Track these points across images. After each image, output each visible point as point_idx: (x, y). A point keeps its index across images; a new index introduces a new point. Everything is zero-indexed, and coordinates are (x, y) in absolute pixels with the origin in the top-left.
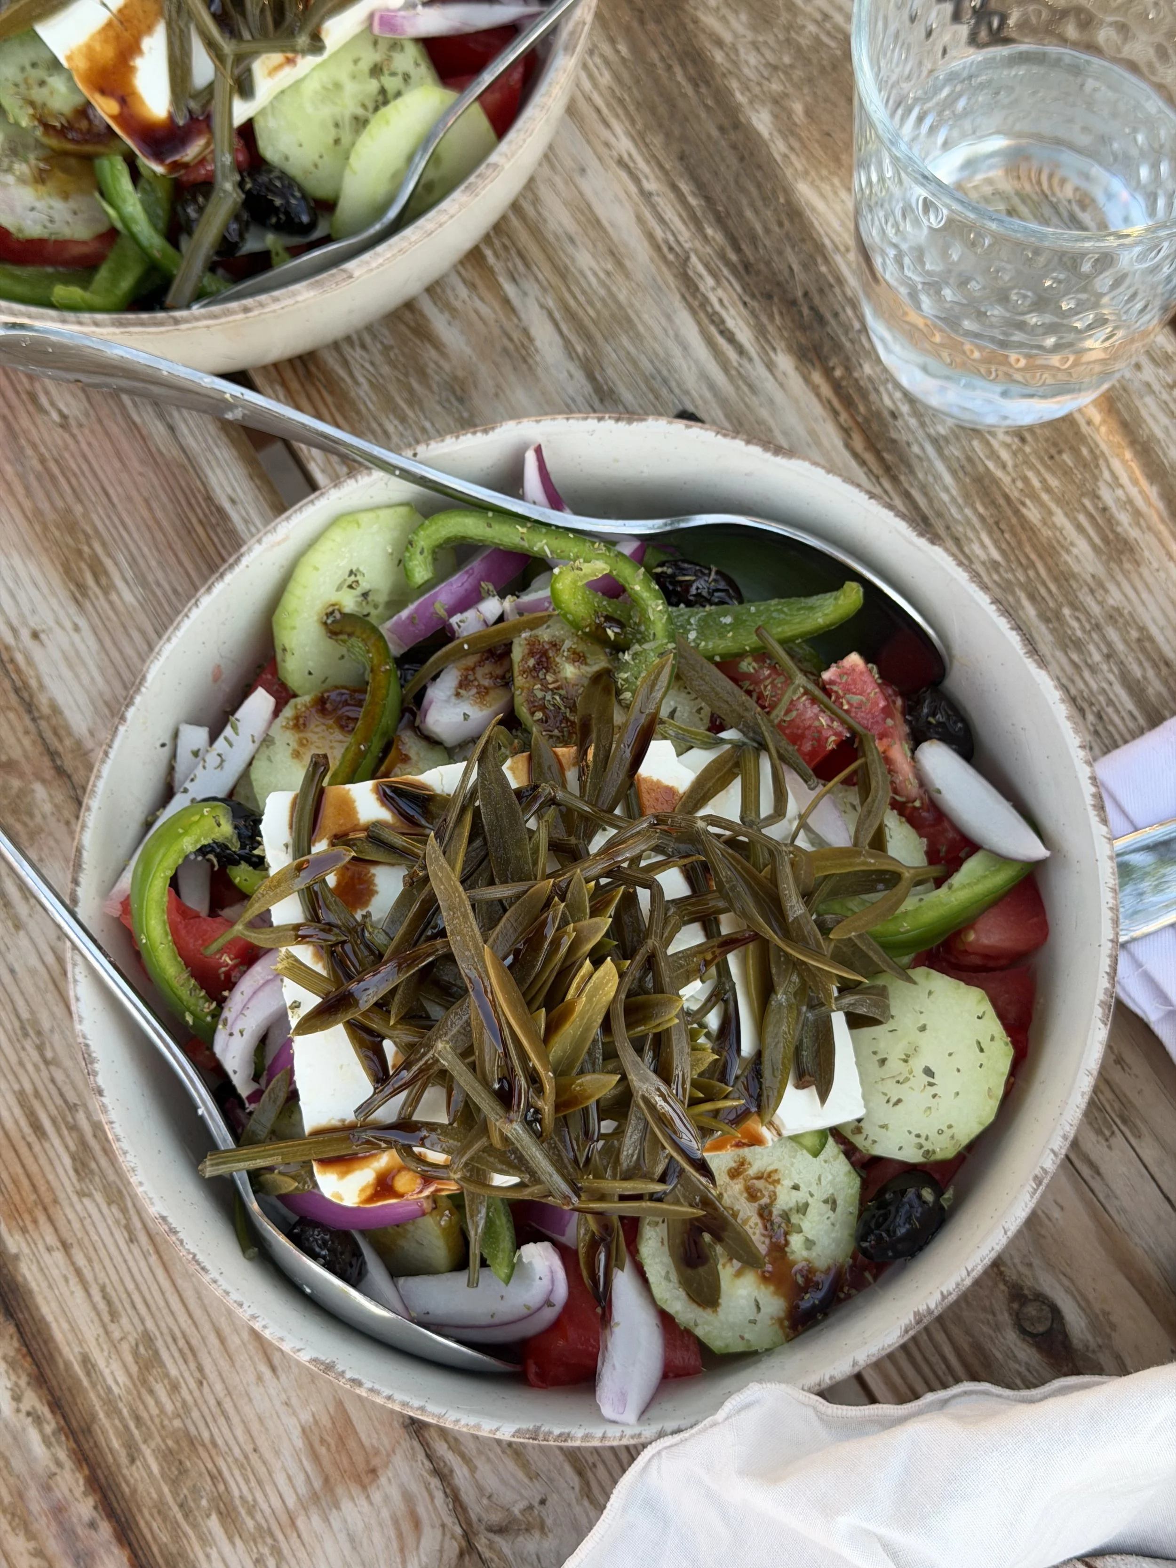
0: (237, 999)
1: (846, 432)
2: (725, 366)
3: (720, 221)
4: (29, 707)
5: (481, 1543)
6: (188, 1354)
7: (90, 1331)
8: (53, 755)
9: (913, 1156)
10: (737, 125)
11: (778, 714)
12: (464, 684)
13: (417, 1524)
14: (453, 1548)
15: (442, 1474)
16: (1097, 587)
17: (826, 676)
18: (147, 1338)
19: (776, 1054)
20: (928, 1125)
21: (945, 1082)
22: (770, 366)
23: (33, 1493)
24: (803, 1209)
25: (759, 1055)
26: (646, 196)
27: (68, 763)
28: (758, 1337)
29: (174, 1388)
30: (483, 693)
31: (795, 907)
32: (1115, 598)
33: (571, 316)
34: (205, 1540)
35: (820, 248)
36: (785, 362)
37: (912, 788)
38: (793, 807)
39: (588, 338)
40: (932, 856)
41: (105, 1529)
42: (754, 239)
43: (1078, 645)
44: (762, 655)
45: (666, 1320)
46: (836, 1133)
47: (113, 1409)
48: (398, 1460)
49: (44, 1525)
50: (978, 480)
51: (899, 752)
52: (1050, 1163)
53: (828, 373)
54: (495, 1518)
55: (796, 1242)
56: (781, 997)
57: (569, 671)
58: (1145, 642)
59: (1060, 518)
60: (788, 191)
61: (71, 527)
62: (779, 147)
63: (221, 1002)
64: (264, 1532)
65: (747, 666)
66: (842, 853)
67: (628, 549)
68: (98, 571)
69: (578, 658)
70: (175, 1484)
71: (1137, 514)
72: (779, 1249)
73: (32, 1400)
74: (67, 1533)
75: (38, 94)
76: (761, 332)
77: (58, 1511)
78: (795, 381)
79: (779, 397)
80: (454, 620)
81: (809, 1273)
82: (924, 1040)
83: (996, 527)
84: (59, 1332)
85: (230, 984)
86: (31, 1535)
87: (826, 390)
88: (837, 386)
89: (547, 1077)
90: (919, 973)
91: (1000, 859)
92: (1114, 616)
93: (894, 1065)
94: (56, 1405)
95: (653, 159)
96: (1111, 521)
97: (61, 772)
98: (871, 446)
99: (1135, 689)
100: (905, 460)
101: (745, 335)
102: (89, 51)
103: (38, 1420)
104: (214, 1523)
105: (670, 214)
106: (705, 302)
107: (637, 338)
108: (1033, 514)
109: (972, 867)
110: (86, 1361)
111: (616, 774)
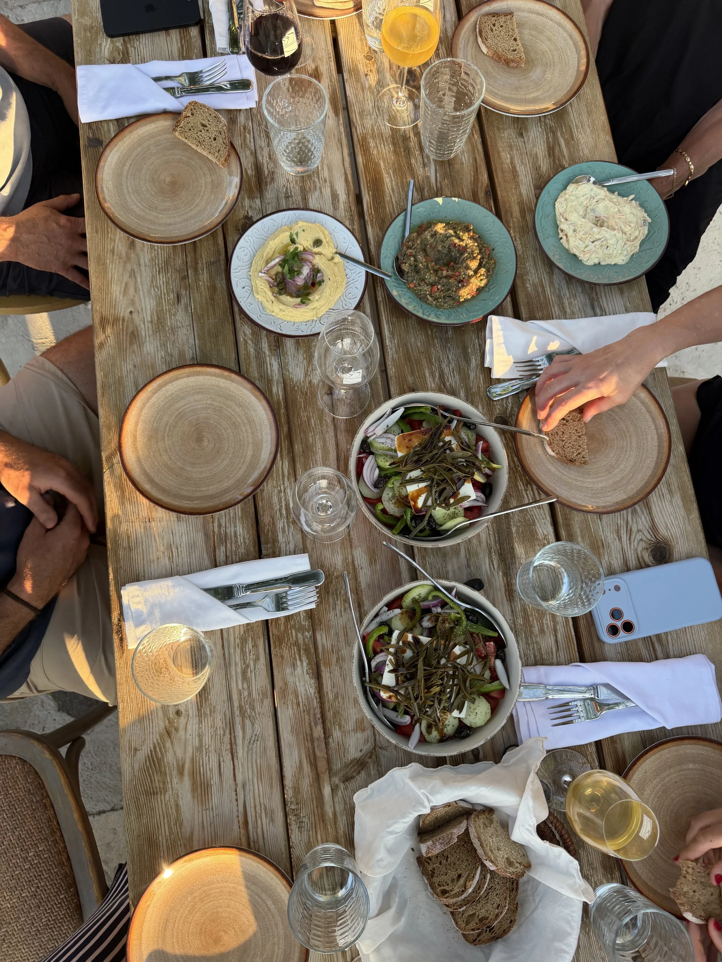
0: (377, 656)
1: (506, 590)
2: (490, 570)
3: (500, 544)
4: (356, 580)
5: (377, 749)
6: (343, 698)
7: (329, 688)
8: (357, 590)
9: (468, 724)
10: (509, 528)
11: (477, 647)
12: (430, 619)
13: (368, 741)
14: (372, 747)
15: (375, 735)
16: (536, 636)
17: (487, 643)
18: (338, 693)
19: (456, 704)
20: (473, 721)
21: (479, 716)
22: (498, 573)
23: (312, 710)
24: (449, 725)
25: (453, 703)
26: (489, 534)
27: (359, 592)
28: (434, 741)
29: (339, 703)
30: (432, 621)
31: (468, 684)
32: (538, 639)
33: (468, 550)
34: (335, 729)
35: (514, 556)
36: (501, 574)
37: (492, 665)
38: (474, 663)
39: (470, 555)
40: (491, 677)
41: (321, 721)
42: (504, 549)
43: (529, 645)
44: (478, 634)
45: (421, 733)
46: (459, 718)
47: (328, 702)
48: (369, 730)
49: (312, 715)
50: (524, 609)
51: (493, 659)
52: (489, 738)
53: (507, 579)
54: (380, 746)
55: (445, 729)
56: (460, 696)
57: (447, 625)
58: (540, 649)
59: (535, 622)
60: (513, 544)
61: (374, 552)
62: (515, 535)
63: (375, 656)
64: (344, 732)
65: (475, 635)
66: (478, 675)
67: (463, 609)
68: (375, 561)
69: (449, 623)
70: (334, 718)
71: (548, 626)
72: (443, 730)
73: (317, 695)
74: (315, 718)
75: (401, 490)
76: (499, 566)
77: (315, 715)
78: (501, 578)
79: (497, 580)
80: (433, 609)
81: (446, 735)
82: (478, 708)
83: (524, 618)
84: (325, 686)
85: (378, 654)
86: (309, 716)
87: (505, 582)
88: (507, 582)
89: (423, 699)
90: (481, 697)
91: (501, 684)
92: (537, 642)
93: (472, 709)
94: (320, 697)
95: (493, 528)
96: (543, 626)
97: (357, 593)
98: (509, 595)
99: (535, 657)
100: (513, 600)
101: (496, 566)
102: (413, 493)
103: (317, 699)
104: (337, 727)
105: (492, 539)
106: (491, 557)
107: (478, 559)
108: (531, 619)
109: (496, 683)
110: (327, 692)
111: (449, 650)
